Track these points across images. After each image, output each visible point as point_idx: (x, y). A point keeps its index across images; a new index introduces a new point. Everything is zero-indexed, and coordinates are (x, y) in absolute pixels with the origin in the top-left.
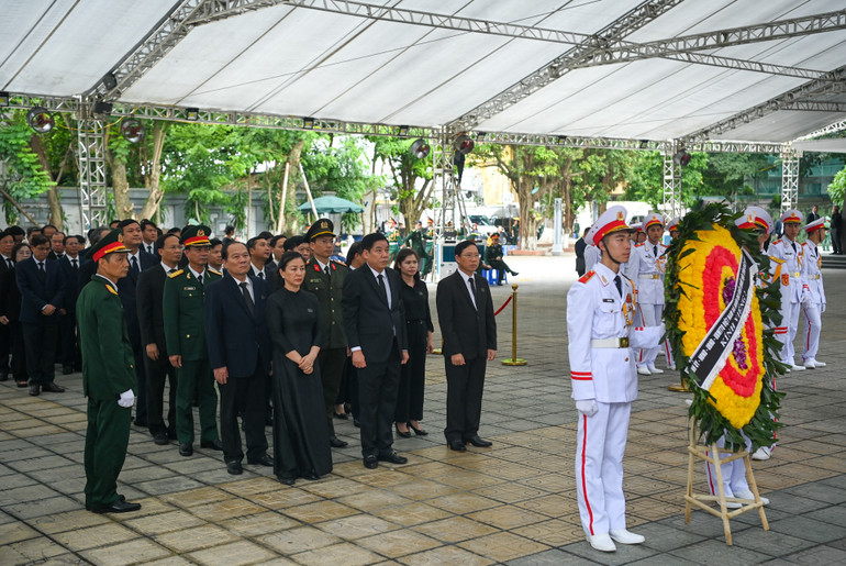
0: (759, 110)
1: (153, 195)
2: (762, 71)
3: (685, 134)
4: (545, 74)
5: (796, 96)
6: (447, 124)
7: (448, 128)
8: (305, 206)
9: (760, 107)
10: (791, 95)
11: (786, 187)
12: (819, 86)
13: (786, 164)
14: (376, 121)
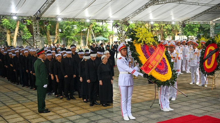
0: (201, 14)
1: (56, 38)
2: (199, 5)
3: (184, 20)
4: (144, 7)
5: (209, 10)
6: (123, 19)
7: (123, 20)
8: (93, 39)
9: (201, 13)
10: (208, 10)
11: (211, 32)
12: (214, 8)
13: (211, 26)
14: (105, 19)
